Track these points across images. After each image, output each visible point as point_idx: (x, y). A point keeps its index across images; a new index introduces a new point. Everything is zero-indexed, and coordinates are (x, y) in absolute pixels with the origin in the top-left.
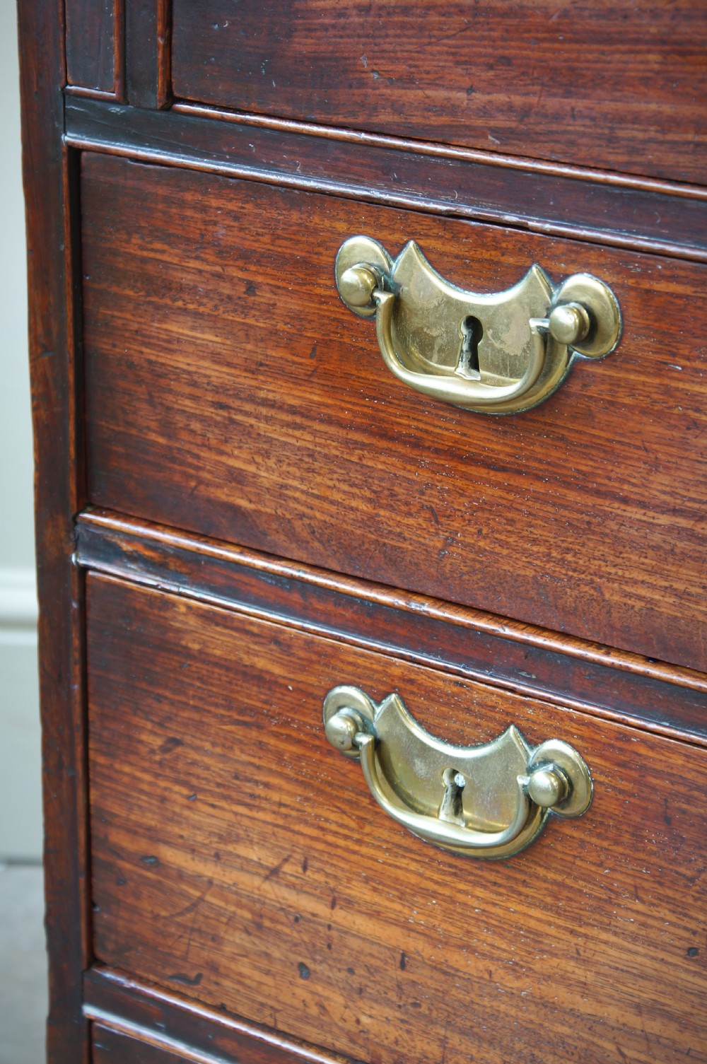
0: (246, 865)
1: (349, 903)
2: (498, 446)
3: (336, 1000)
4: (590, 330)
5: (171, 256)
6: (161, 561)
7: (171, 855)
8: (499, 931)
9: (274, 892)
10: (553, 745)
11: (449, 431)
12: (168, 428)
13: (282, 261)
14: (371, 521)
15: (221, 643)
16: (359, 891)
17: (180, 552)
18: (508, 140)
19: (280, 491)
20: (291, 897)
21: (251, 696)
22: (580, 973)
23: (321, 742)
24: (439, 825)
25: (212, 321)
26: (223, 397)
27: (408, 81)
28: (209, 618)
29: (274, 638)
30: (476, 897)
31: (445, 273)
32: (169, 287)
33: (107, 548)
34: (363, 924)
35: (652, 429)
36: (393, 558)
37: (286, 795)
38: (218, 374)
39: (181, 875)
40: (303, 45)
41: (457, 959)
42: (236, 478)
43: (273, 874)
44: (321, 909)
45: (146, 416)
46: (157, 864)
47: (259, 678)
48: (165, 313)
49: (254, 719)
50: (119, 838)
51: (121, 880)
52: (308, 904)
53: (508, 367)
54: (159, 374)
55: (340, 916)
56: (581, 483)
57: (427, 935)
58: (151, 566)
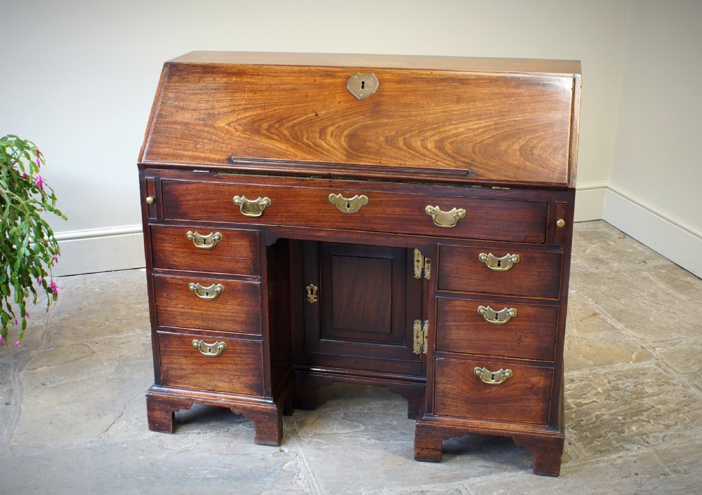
0: (179, 308)
1: (194, 309)
2: (209, 252)
3: (193, 322)
4: (219, 239)
5: (163, 236)
6: (165, 273)
7: (169, 309)
8: (214, 308)
9: (183, 310)
10: (219, 285)
11: (202, 252)
12: (165, 256)
13: (179, 235)
14: (193, 263)
15: (174, 281)
16: (195, 307)
17: (168, 271)
18: (207, 219)
19: (181, 262)
20: (186, 310)
21: (179, 287)
22: (224, 310)
23: (189, 290)
24: (205, 297)
25: (170, 243)
26: (172, 252)
27: (195, 214)
28: (172, 278)
29: (181, 279)
30: (211, 304)
31: (201, 234)
32: (165, 240)
33: (157, 272)
34: (196, 311)
35: (227, 248)
36: (196, 267)
37: (185, 297)
38: (171, 249)
39: (170, 311)
40: (181, 211)
41: (210, 313)
42: (175, 261)
43: (183, 308)
44: (190, 311)
45: (161, 255)
46: (167, 310)
47: (180, 284)
48: (164, 243)
49: (180, 289)
50: (161, 308)
51: (161, 313)
52: (188, 311)
53: (209, 243)
54: (163, 250)
55: (193, 311)
56: (219, 255)
57: (204, 310)
58: (164, 273)
